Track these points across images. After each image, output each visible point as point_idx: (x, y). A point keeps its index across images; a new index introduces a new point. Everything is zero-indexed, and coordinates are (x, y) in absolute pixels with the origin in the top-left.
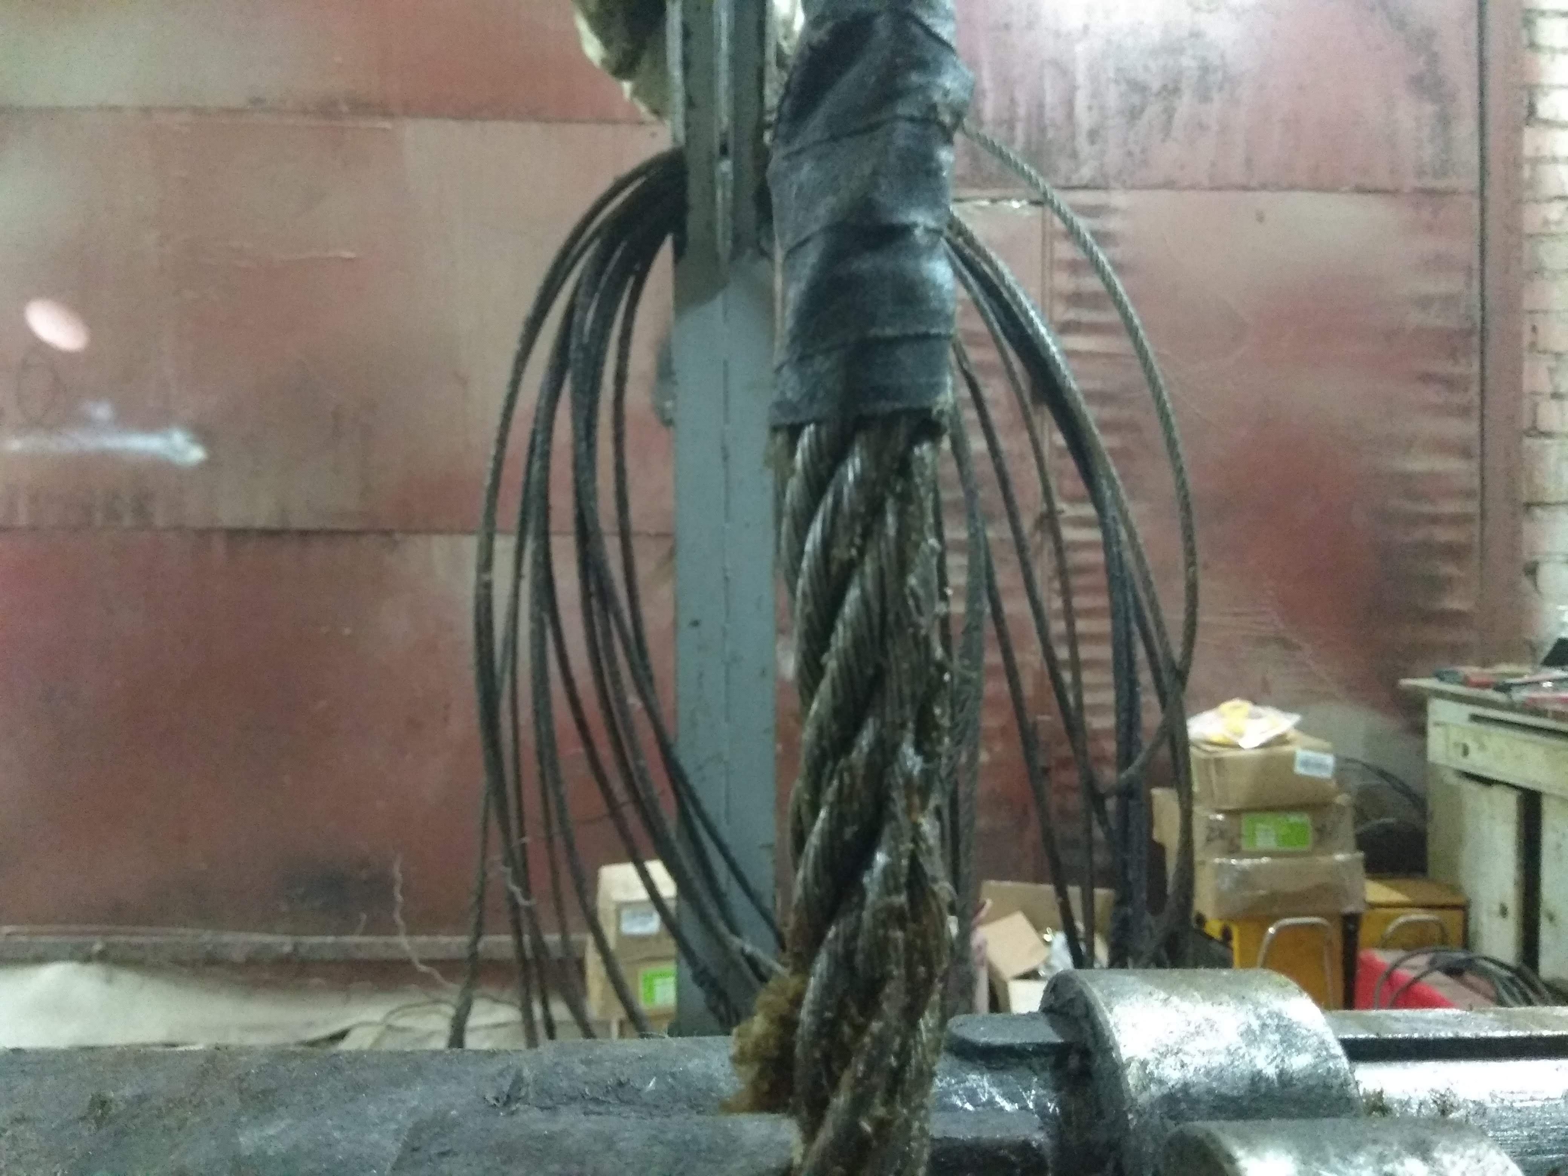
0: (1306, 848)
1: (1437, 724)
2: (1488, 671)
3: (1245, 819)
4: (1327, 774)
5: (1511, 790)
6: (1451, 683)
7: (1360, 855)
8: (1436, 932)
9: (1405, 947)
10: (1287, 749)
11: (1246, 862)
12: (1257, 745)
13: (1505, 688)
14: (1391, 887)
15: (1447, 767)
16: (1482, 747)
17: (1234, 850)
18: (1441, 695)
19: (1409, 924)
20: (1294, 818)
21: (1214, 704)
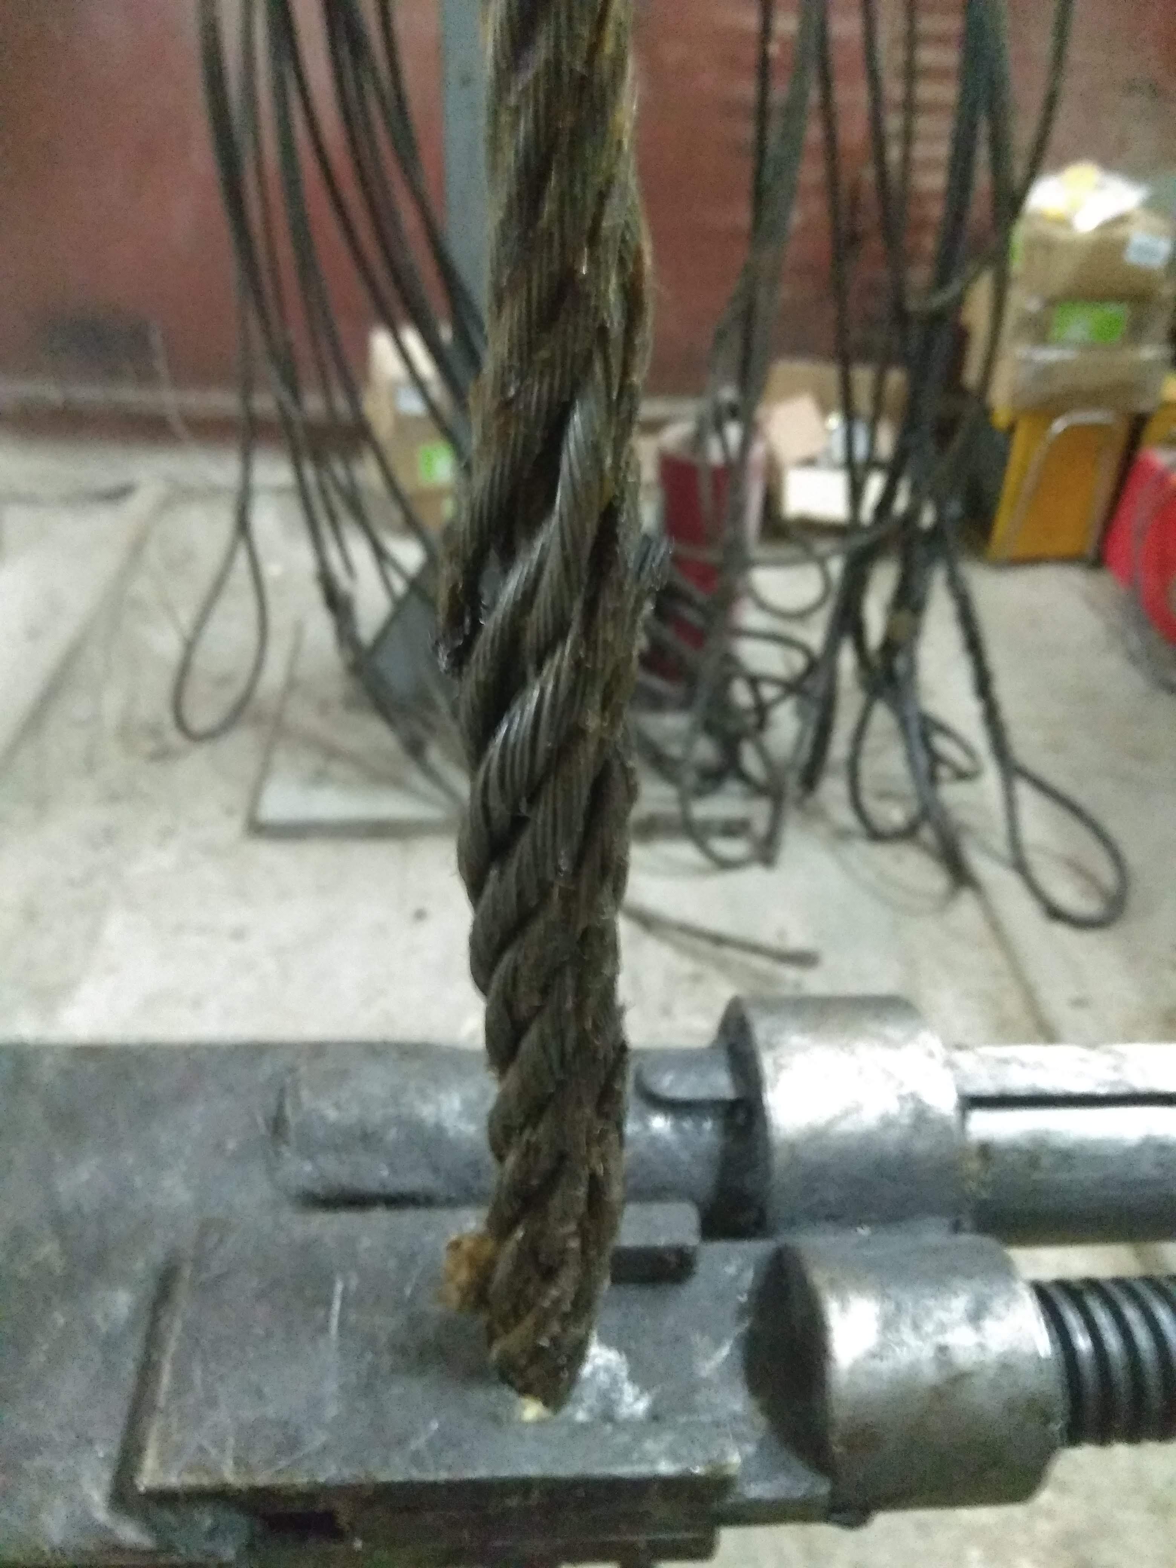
0: (1117, 342)
3: (1061, 308)
4: (1158, 263)
7: (1169, 352)
10: (1125, 231)
17: (1041, 341)
20: (1111, 310)
21: (1062, 163)
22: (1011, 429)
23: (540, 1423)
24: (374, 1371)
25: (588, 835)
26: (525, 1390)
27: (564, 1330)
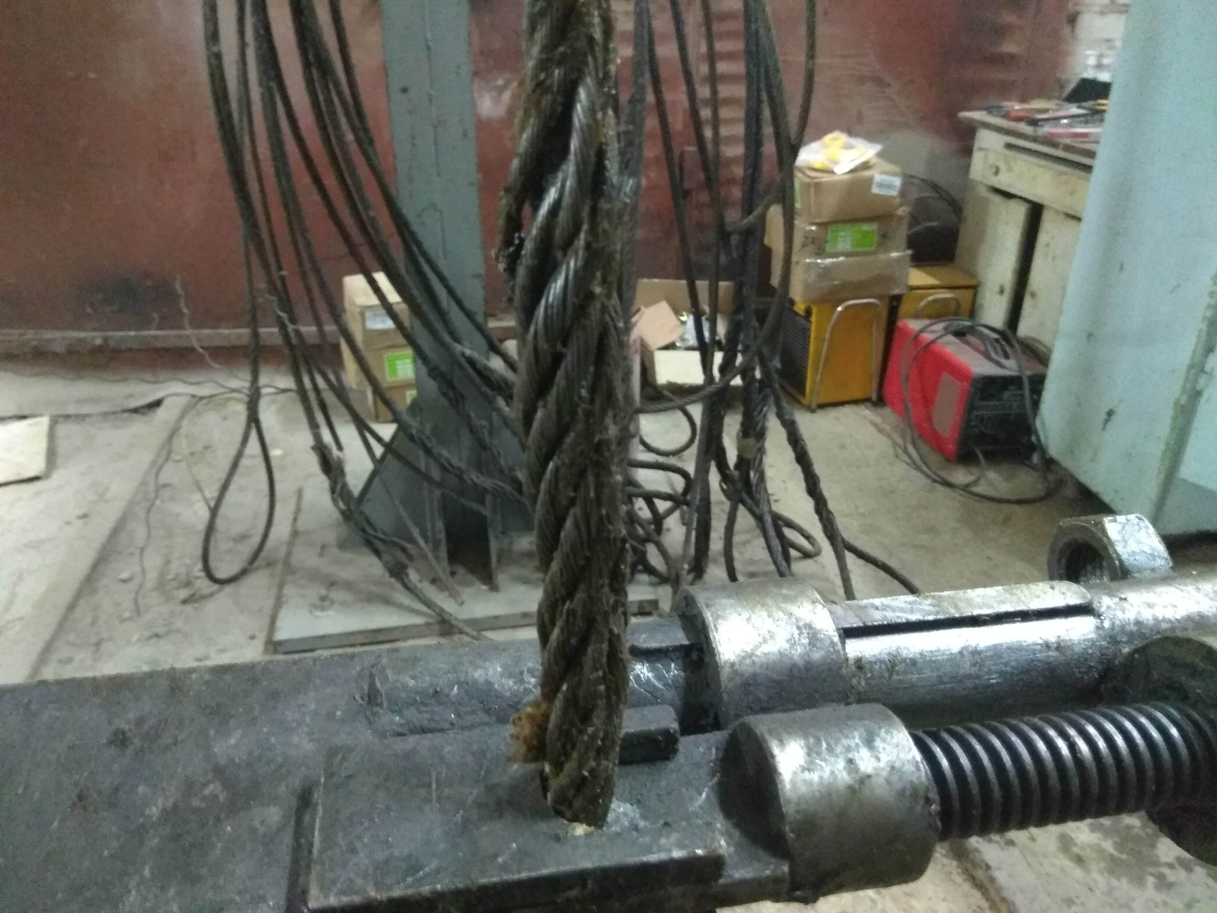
0: (873, 249)
1: (981, 149)
2: (1026, 106)
3: (831, 228)
4: (894, 193)
5: (1023, 202)
6: (995, 116)
7: (909, 252)
8: (953, 305)
9: (929, 317)
10: (867, 173)
11: (829, 261)
12: (847, 170)
13: (1034, 123)
14: (928, 273)
15: (981, 182)
16: (1010, 169)
17: (821, 253)
18: (987, 126)
19: (935, 301)
20: (866, 227)
21: (819, 135)
22: (808, 313)
23: (588, 835)
24: (466, 821)
25: (598, 375)
26: (575, 819)
27: (599, 765)
